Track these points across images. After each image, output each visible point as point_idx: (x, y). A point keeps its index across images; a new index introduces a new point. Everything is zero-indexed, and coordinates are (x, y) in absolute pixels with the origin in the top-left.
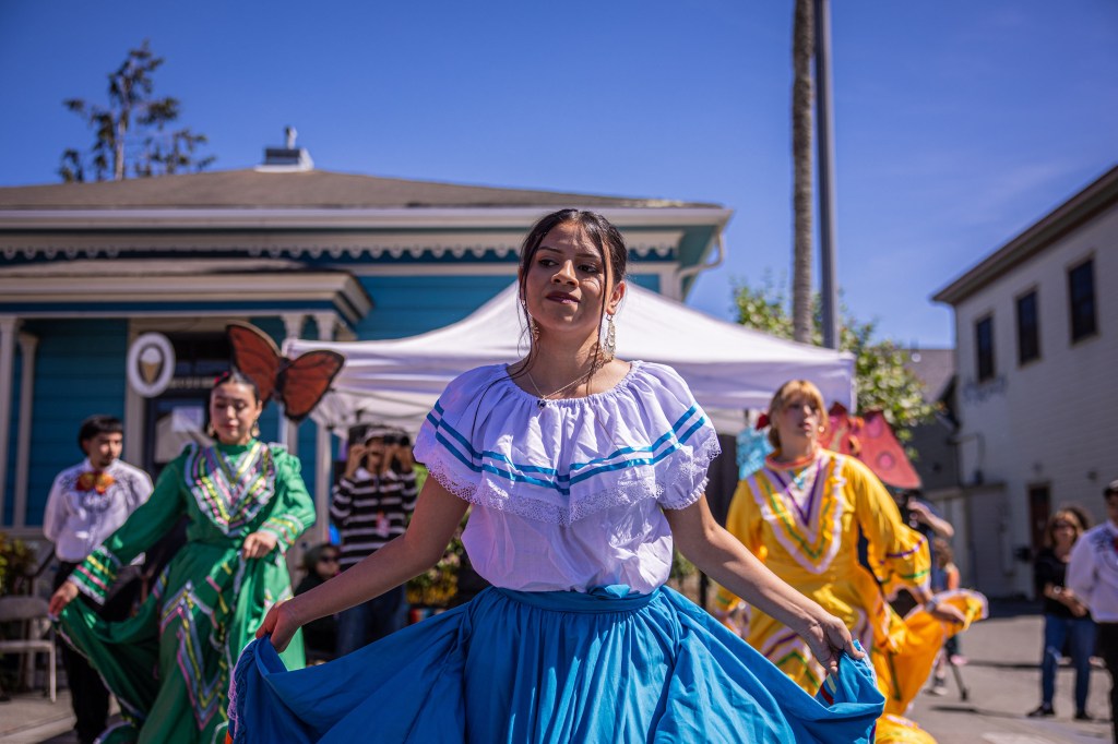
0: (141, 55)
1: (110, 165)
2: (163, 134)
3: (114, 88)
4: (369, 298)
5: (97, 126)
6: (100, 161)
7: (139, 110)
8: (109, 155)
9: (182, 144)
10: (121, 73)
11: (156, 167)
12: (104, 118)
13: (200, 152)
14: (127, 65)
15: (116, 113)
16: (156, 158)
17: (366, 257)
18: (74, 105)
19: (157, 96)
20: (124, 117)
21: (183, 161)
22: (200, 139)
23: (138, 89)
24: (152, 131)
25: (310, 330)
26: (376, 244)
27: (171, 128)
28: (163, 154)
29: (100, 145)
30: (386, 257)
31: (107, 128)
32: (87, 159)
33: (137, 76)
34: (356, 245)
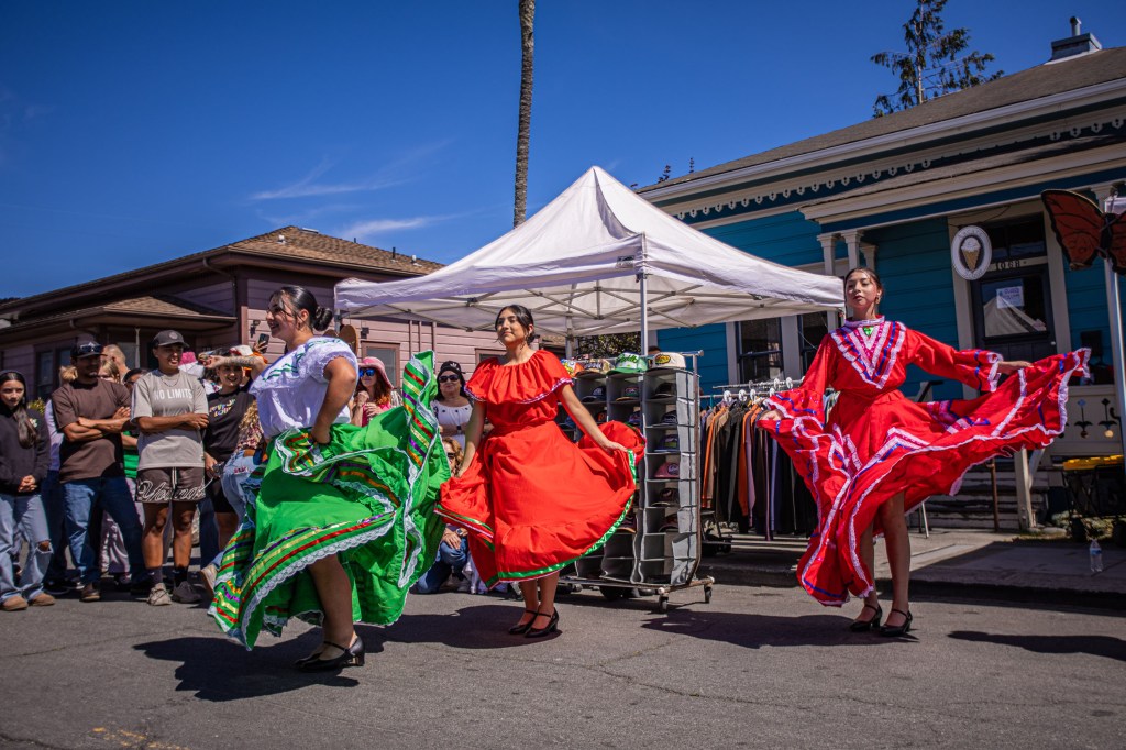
1: (914, 100)
2: (954, 64)
3: (909, 35)
5: (899, 71)
6: (906, 98)
7: (932, 48)
8: (912, 92)
9: (972, 66)
10: (911, 22)
11: (951, 91)
12: (904, 63)
13: (990, 69)
14: (918, 11)
15: (913, 56)
16: (952, 85)
18: (879, 58)
19: (947, 32)
20: (921, 62)
21: (975, 82)
22: (987, 57)
23: (930, 30)
24: (946, 62)
27: (961, 55)
28: (957, 79)
29: (904, 86)
31: (907, 69)
32: (895, 100)
33: (928, 16)
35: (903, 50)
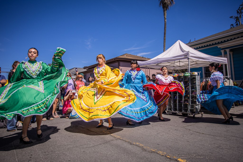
1: (239, 24)
3: (238, 12)
5: (236, 19)
6: (237, 24)
8: (238, 23)
10: (238, 10)
14: (240, 7)
15: (239, 16)
18: (231, 17)
29: (236, 22)
31: (237, 19)
32: (235, 25)
35: (236, 15)
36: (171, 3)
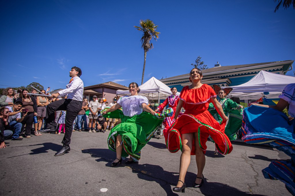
0: (199, 58)
2: (202, 66)
3: (196, 62)
4: (231, 81)
7: (199, 64)
9: (204, 67)
12: (195, 65)
13: (206, 67)
15: (196, 65)
16: (201, 69)
17: (230, 76)
18: (192, 64)
19: (201, 62)
20: (197, 65)
21: (205, 69)
22: (206, 66)
23: (199, 61)
24: (201, 66)
25: (223, 85)
26: (231, 74)
27: (203, 65)
30: (233, 76)
33: (198, 60)
34: (228, 75)
35: (195, 64)
36: (150, 47)
